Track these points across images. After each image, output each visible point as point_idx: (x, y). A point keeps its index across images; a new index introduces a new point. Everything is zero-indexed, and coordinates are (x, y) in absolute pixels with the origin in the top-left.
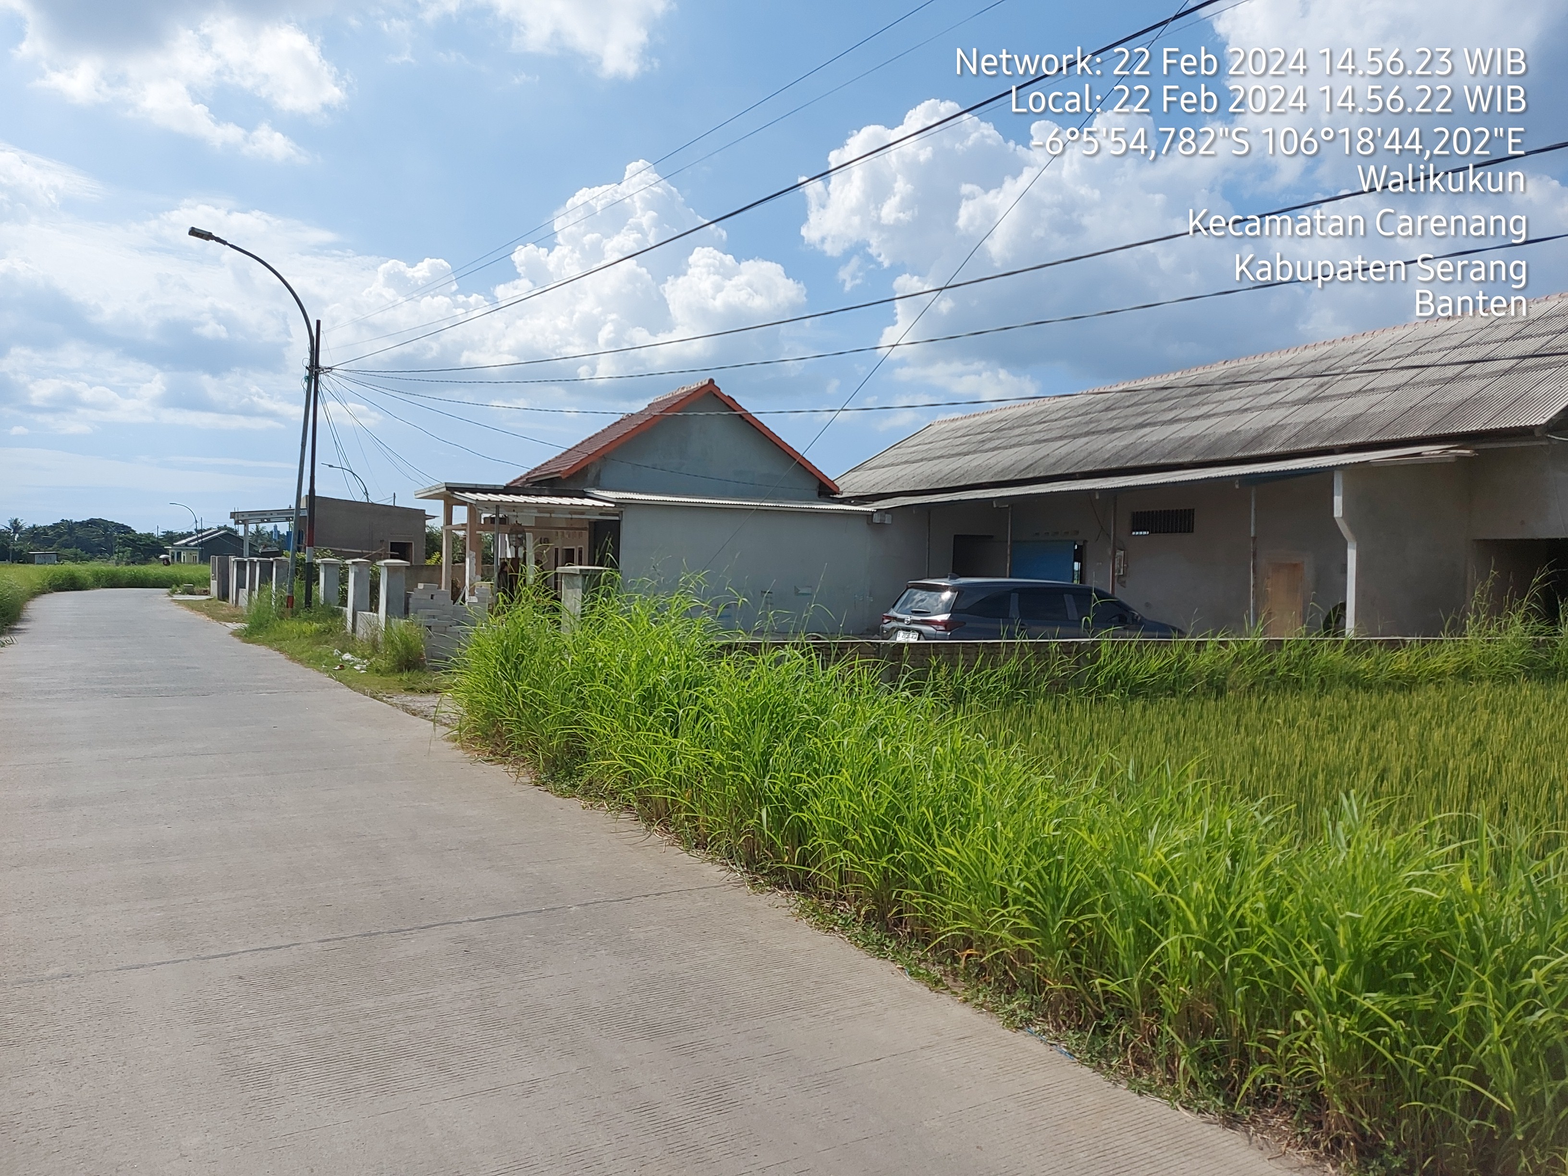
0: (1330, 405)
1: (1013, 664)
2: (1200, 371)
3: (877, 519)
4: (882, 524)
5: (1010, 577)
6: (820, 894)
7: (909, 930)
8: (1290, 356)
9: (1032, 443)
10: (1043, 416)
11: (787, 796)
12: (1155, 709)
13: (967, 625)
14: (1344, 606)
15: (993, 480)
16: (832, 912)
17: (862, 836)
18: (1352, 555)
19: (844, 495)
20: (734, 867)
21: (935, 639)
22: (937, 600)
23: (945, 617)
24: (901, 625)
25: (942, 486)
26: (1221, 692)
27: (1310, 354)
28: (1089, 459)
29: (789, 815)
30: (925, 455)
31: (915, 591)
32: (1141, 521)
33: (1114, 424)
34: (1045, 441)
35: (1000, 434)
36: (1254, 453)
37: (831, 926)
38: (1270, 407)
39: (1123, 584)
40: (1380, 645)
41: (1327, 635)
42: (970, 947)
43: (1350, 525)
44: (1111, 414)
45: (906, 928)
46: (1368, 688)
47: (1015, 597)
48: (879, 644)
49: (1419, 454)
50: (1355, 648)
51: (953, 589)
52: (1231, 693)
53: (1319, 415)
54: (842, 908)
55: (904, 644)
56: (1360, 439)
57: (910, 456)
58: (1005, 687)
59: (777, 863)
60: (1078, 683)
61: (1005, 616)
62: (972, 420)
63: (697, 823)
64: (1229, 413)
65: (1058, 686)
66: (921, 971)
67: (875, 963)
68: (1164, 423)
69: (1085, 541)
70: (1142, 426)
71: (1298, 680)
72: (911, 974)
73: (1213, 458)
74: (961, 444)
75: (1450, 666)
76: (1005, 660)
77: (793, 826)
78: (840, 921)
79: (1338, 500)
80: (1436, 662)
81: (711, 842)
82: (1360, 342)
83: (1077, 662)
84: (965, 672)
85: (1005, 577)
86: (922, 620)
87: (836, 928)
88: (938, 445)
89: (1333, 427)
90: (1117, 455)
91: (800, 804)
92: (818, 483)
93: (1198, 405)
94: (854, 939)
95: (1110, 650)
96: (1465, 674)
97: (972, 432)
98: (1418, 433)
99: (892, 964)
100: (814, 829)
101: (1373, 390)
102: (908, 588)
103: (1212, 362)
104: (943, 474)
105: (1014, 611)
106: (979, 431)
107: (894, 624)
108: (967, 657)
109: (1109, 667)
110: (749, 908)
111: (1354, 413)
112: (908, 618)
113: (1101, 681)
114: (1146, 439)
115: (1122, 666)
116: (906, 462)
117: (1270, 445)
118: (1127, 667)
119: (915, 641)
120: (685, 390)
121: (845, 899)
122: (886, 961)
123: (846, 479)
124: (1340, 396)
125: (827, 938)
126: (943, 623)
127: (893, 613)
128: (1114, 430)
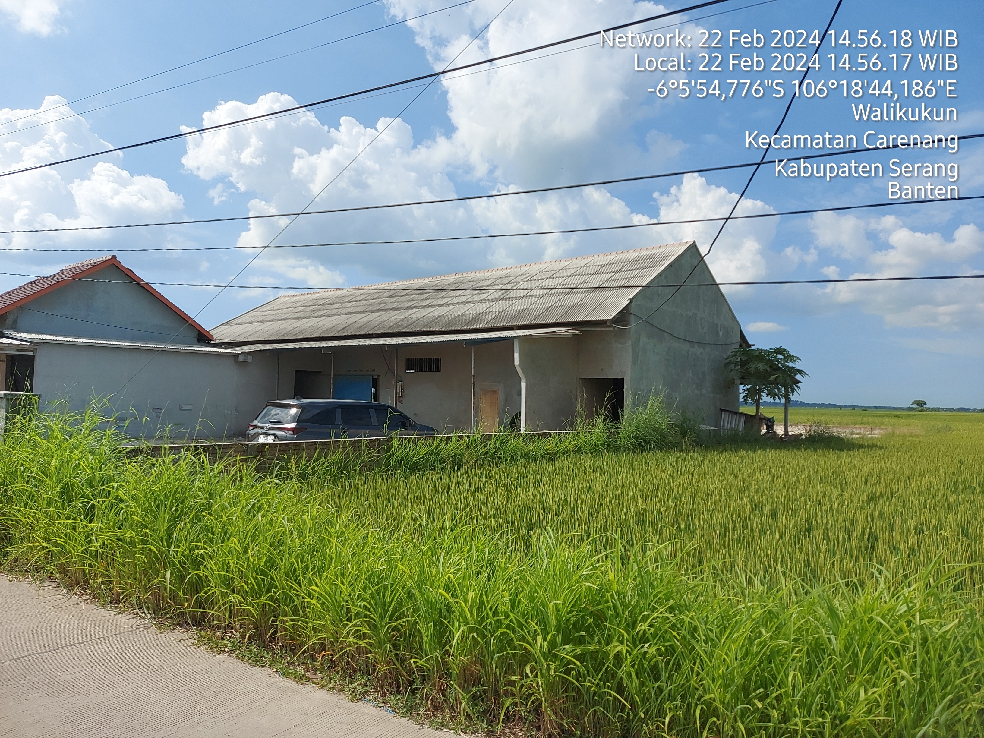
0: (511, 302)
1: (338, 455)
2: (442, 278)
3: (241, 358)
4: (245, 362)
5: (333, 398)
6: (213, 626)
7: (280, 644)
8: (489, 273)
9: (346, 314)
10: (352, 297)
11: (187, 560)
12: (424, 479)
13: (308, 430)
14: (520, 414)
15: (321, 336)
16: (223, 639)
17: (247, 584)
18: (523, 385)
19: (217, 342)
20: (143, 615)
21: (286, 440)
22: (287, 414)
23: (293, 425)
24: (263, 431)
25: (287, 338)
26: (460, 466)
27: (499, 274)
28: (381, 326)
29: (189, 573)
30: (274, 317)
31: (272, 408)
32: (411, 364)
33: (395, 305)
34: (353, 313)
35: (325, 307)
36: (472, 327)
37: (223, 649)
38: (480, 301)
39: (401, 402)
40: (539, 436)
41: (513, 431)
42: (324, 650)
43: (522, 369)
44: (393, 300)
45: (278, 643)
46: (534, 460)
47: (339, 411)
48: (247, 445)
49: (554, 332)
50: (529, 438)
51: (298, 406)
52: (466, 467)
53: (505, 308)
54: (230, 635)
55: (265, 444)
56: (526, 323)
57: (264, 317)
58: (334, 470)
59: (179, 609)
60: (379, 465)
61: (333, 423)
62: (306, 296)
63: (111, 586)
64: (459, 304)
65: (367, 468)
66: (290, 671)
67: (258, 671)
68: (424, 307)
69: (379, 376)
70: (411, 308)
71: (499, 457)
72: (283, 674)
73: (451, 329)
74: (299, 312)
75: (572, 447)
76: (334, 452)
77: (192, 581)
78: (229, 645)
79: (516, 355)
80: (566, 444)
81: (123, 598)
82: (524, 269)
83: (379, 452)
84: (307, 461)
85: (329, 398)
86: (277, 428)
87: (226, 650)
88: (283, 311)
89: (512, 315)
90: (397, 324)
91: (197, 565)
92: (197, 332)
93: (441, 298)
94: (240, 656)
95: (398, 443)
96: (579, 450)
97: (306, 304)
98: (553, 321)
99: (269, 670)
100: (209, 581)
101: (531, 296)
102: (267, 406)
103: (449, 274)
104: (287, 330)
105: (339, 420)
106: (311, 304)
107: (259, 430)
108: (309, 451)
109: (397, 454)
110: (158, 645)
111: (523, 308)
112: (267, 426)
113: (392, 463)
114: (413, 316)
115: (405, 453)
116: (262, 321)
117: (481, 323)
118: (407, 453)
119: (272, 442)
120: (92, 261)
121: (232, 628)
122: (265, 668)
123: (218, 330)
124: (515, 298)
125: (219, 658)
126: (293, 429)
127: (256, 423)
128: (395, 309)
